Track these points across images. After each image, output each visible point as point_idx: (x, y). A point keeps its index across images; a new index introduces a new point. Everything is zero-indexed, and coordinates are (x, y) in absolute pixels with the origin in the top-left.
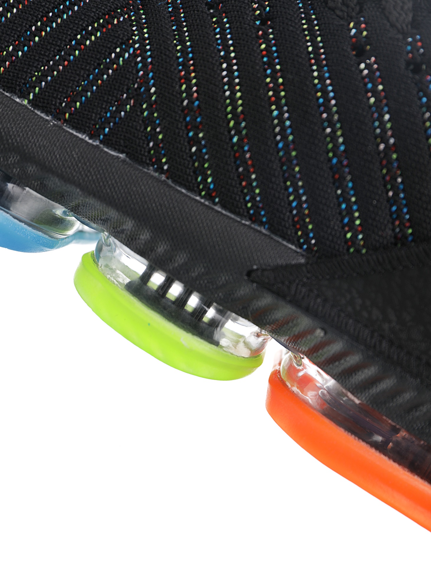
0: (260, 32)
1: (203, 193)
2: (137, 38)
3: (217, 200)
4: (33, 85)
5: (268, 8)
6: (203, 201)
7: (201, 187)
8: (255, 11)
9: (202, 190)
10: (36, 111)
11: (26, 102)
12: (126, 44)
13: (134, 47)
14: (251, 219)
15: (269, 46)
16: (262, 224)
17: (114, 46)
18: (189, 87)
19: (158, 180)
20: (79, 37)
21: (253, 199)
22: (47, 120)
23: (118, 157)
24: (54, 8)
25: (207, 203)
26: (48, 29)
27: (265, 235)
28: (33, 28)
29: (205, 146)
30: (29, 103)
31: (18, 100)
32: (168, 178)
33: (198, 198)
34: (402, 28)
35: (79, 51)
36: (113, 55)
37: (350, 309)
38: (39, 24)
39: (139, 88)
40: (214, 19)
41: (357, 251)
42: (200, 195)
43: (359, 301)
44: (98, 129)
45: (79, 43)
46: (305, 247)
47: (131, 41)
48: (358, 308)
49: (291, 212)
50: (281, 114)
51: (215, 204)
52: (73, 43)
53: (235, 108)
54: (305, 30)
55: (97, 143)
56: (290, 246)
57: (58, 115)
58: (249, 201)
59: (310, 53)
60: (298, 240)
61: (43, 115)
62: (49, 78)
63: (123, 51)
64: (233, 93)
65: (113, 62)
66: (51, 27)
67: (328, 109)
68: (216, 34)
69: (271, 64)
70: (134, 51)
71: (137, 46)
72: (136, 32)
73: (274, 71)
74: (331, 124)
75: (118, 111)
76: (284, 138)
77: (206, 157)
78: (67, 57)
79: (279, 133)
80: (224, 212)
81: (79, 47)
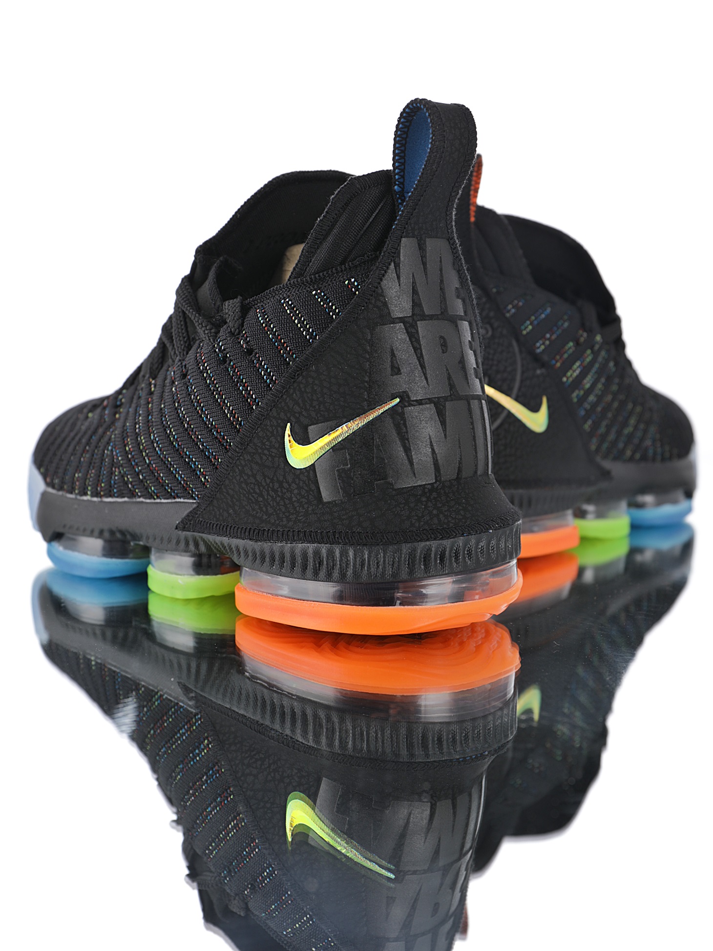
7: (153, 494)
9: (154, 496)
14: (174, 498)
18: (129, 448)
21: (168, 487)
25: (157, 501)
33: (154, 501)
37: (215, 519)
42: (154, 499)
46: (196, 498)
49: (181, 483)
50: (154, 437)
53: (143, 447)
55: (114, 499)
56: (190, 501)
58: (168, 489)
60: (192, 496)
64: (141, 439)
67: (166, 421)
75: (114, 478)
76: (159, 447)
79: (153, 439)
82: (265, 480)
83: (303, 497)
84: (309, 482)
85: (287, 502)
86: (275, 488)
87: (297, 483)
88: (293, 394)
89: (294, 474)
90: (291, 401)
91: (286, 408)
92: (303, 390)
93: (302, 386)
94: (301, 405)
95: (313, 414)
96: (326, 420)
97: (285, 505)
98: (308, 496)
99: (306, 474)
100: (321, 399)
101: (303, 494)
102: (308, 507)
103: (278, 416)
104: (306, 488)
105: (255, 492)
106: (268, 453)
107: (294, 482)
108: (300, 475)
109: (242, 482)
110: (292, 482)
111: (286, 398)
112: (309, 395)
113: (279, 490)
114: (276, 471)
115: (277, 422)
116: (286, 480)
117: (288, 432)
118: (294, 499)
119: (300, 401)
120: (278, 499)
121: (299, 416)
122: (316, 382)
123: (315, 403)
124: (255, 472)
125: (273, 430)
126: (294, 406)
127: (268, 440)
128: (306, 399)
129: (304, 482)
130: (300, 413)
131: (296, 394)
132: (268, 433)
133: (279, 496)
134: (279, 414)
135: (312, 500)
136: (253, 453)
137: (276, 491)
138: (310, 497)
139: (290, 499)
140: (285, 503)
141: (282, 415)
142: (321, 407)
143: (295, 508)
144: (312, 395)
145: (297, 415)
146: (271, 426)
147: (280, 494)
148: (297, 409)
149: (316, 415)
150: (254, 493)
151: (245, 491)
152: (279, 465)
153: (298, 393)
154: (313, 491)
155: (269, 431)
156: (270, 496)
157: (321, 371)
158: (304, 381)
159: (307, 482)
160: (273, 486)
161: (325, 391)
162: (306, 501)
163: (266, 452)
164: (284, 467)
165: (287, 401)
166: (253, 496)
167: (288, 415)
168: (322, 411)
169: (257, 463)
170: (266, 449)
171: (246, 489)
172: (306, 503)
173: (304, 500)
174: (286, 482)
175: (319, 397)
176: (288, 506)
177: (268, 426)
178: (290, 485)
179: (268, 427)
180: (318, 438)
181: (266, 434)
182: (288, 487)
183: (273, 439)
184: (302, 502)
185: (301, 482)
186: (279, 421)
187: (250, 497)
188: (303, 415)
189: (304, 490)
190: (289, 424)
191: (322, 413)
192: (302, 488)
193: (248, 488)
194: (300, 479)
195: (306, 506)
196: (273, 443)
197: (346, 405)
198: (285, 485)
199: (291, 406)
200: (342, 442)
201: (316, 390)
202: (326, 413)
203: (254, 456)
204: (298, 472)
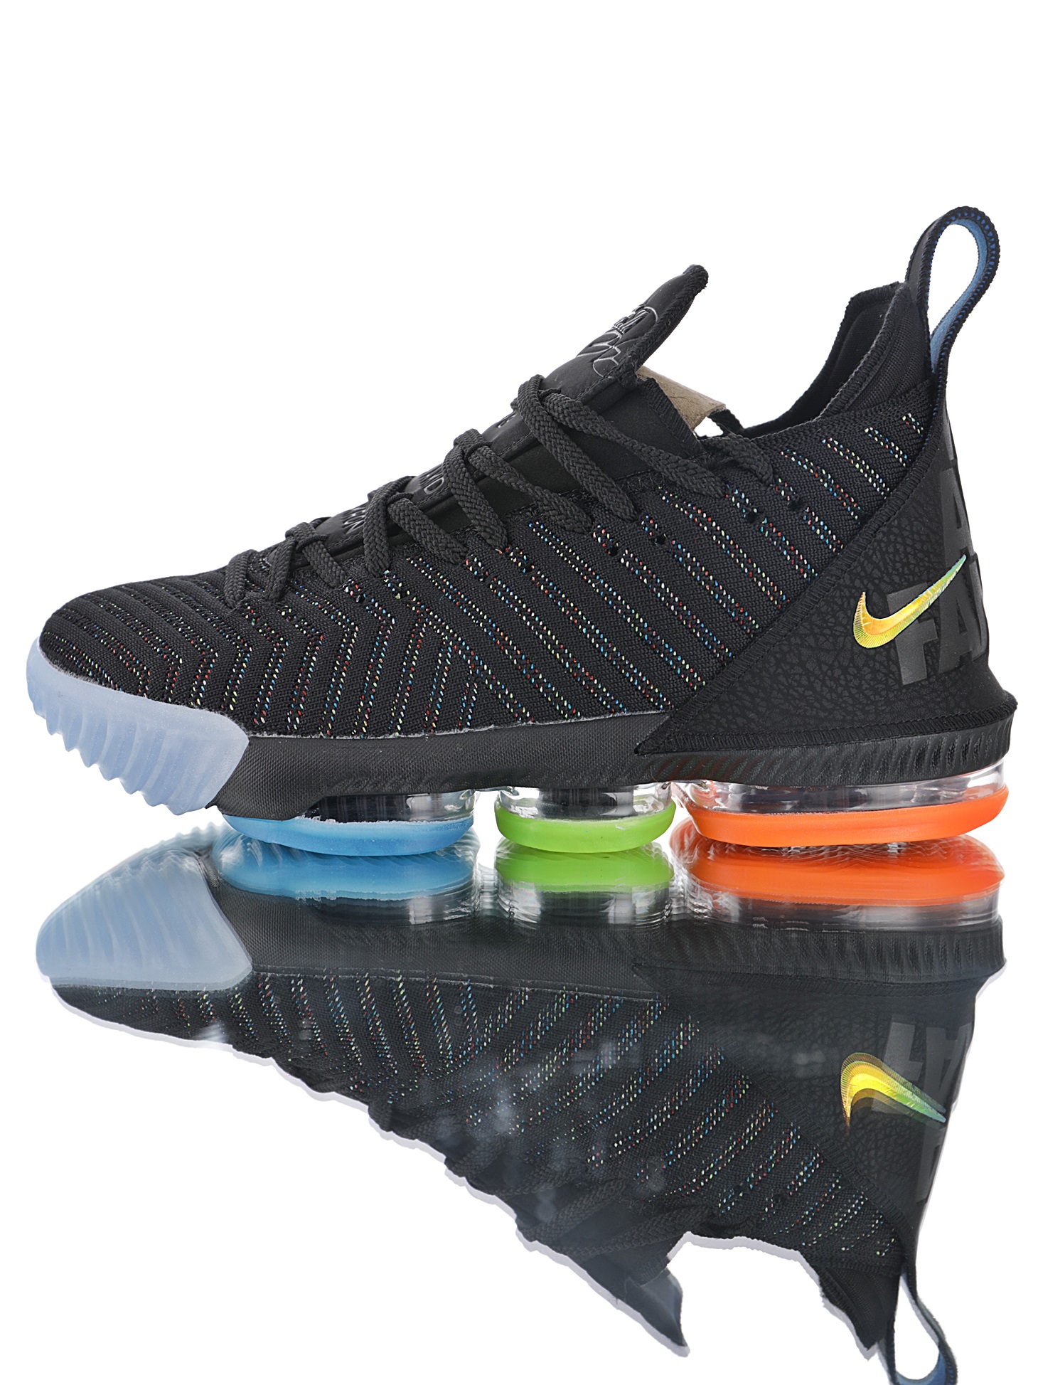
0: (533, 578)
1: (566, 716)
2: (446, 638)
3: (579, 714)
4: (395, 719)
5: (525, 557)
6: (569, 721)
7: (562, 712)
8: (518, 565)
9: (564, 714)
10: (409, 736)
11: (397, 734)
12: (442, 646)
13: (450, 646)
14: (611, 712)
15: (546, 585)
16: (620, 710)
17: (435, 654)
18: (511, 651)
19: (529, 727)
20: (405, 664)
21: (604, 697)
22: (422, 737)
23: (490, 730)
24: (370, 655)
25: (573, 721)
26: (378, 672)
27: (629, 716)
28: (367, 679)
29: (548, 683)
30: (400, 734)
31: (391, 737)
32: (533, 722)
33: (565, 721)
34: (632, 517)
35: (412, 673)
36: (440, 661)
37: (721, 730)
38: (369, 673)
39: (474, 672)
40: (491, 587)
41: (700, 687)
42: (565, 718)
43: (724, 720)
44: (462, 720)
45: (408, 668)
46: (661, 706)
47: (444, 643)
48: (726, 726)
49: (637, 689)
50: (589, 629)
51: (579, 718)
52: (404, 670)
53: (553, 645)
54: (563, 558)
55: (467, 730)
56: (649, 712)
57: (427, 728)
58: (603, 701)
59: (579, 573)
60: (654, 705)
61: (416, 735)
62: (404, 707)
63: (445, 653)
64: (545, 635)
65: (442, 667)
66: (380, 670)
67: (619, 605)
68: (501, 598)
69: (557, 597)
70: (452, 649)
71: (451, 643)
72: (443, 634)
73: (564, 601)
74: (628, 614)
75: (469, 699)
76: (601, 643)
77: (554, 689)
78: (406, 684)
79: (587, 633)
80: (589, 719)
81: (411, 672)
82: (820, 668)
83: (880, 682)
84: (888, 663)
85: (854, 691)
86: (836, 675)
87: (872, 665)
88: (872, 555)
89: (867, 656)
90: (869, 565)
91: (863, 574)
92: (884, 549)
93: (883, 545)
94: (883, 569)
95: (897, 579)
96: (910, 585)
97: (851, 696)
98: (887, 680)
99: (885, 653)
100: (905, 560)
101: (879, 678)
102: (887, 694)
103: (851, 585)
104: (884, 671)
105: (800, 685)
106: (829, 633)
107: (866, 664)
108: (875, 655)
109: (779, 674)
110: (864, 666)
111: (863, 562)
112: (891, 556)
113: (842, 677)
114: (837, 655)
115: (850, 592)
116: (854, 664)
117: (862, 603)
118: (865, 686)
119: (881, 564)
120: (840, 689)
121: (880, 582)
122: (899, 539)
123: (898, 565)
124: (804, 659)
125: (843, 604)
126: (872, 570)
127: (833, 616)
128: (888, 561)
129: (881, 664)
130: (881, 579)
131: (876, 555)
132: (836, 608)
133: (841, 686)
134: (853, 582)
135: (892, 684)
136: (806, 635)
137: (837, 680)
138: (890, 680)
139: (859, 687)
140: (850, 692)
141: (857, 583)
142: (906, 569)
143: (868, 698)
144: (894, 556)
145: (877, 581)
146: (841, 597)
147: (843, 683)
148: (877, 573)
149: (900, 580)
150: (798, 686)
151: (783, 685)
152: (844, 646)
153: (878, 554)
154: (893, 673)
155: (837, 604)
156: (827, 686)
157: (903, 526)
158: (885, 539)
159: (886, 664)
160: (833, 674)
161: (909, 549)
162: (884, 686)
163: (827, 631)
164: (852, 647)
165: (865, 564)
166: (797, 691)
167: (865, 582)
168: (907, 574)
169: (810, 647)
170: (828, 627)
171: (785, 683)
172: (883, 689)
173: (880, 686)
174: (854, 667)
175: (902, 557)
176: (857, 696)
177: (836, 597)
178: (859, 670)
179: (836, 600)
180: (900, 607)
181: (832, 608)
182: (856, 672)
183: (841, 615)
184: (878, 688)
185: (877, 665)
186: (853, 591)
187: (791, 691)
188: (884, 581)
189: (881, 674)
190: (864, 593)
191: (907, 577)
192: (879, 671)
193: (790, 681)
194: (875, 661)
195: (883, 693)
196: (840, 619)
197: (931, 565)
198: (852, 670)
199: (869, 570)
200: (929, 611)
201: (898, 550)
202: (911, 577)
203: (807, 639)
204: (873, 652)
